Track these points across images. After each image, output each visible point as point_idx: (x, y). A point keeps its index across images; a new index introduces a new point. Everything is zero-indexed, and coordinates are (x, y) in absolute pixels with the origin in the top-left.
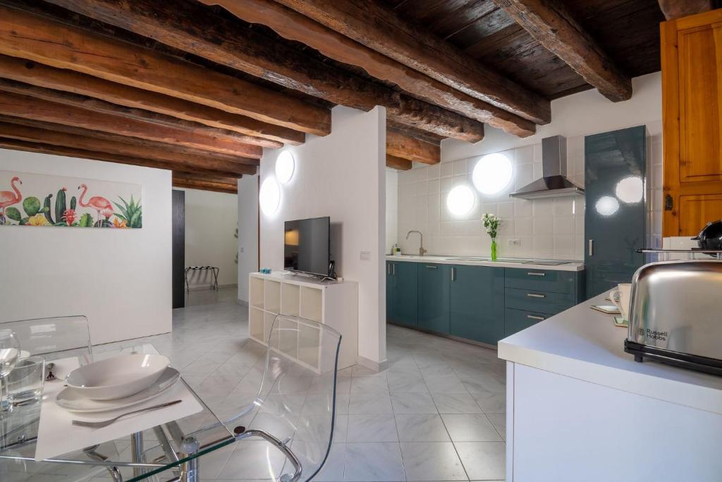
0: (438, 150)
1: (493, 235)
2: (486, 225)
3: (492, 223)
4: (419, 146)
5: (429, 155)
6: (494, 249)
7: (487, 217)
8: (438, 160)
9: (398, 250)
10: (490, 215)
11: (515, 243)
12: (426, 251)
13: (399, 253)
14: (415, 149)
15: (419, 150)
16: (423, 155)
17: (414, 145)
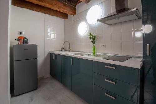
0: (75, 9)
1: (94, 43)
2: (90, 38)
3: (93, 37)
4: (65, 6)
5: (70, 10)
6: (94, 49)
7: (90, 34)
8: (75, 13)
9: (63, 49)
10: (92, 33)
11: (103, 46)
12: (71, 49)
13: (64, 50)
14: (63, 7)
15: (65, 7)
16: (67, 10)
17: (62, 5)
